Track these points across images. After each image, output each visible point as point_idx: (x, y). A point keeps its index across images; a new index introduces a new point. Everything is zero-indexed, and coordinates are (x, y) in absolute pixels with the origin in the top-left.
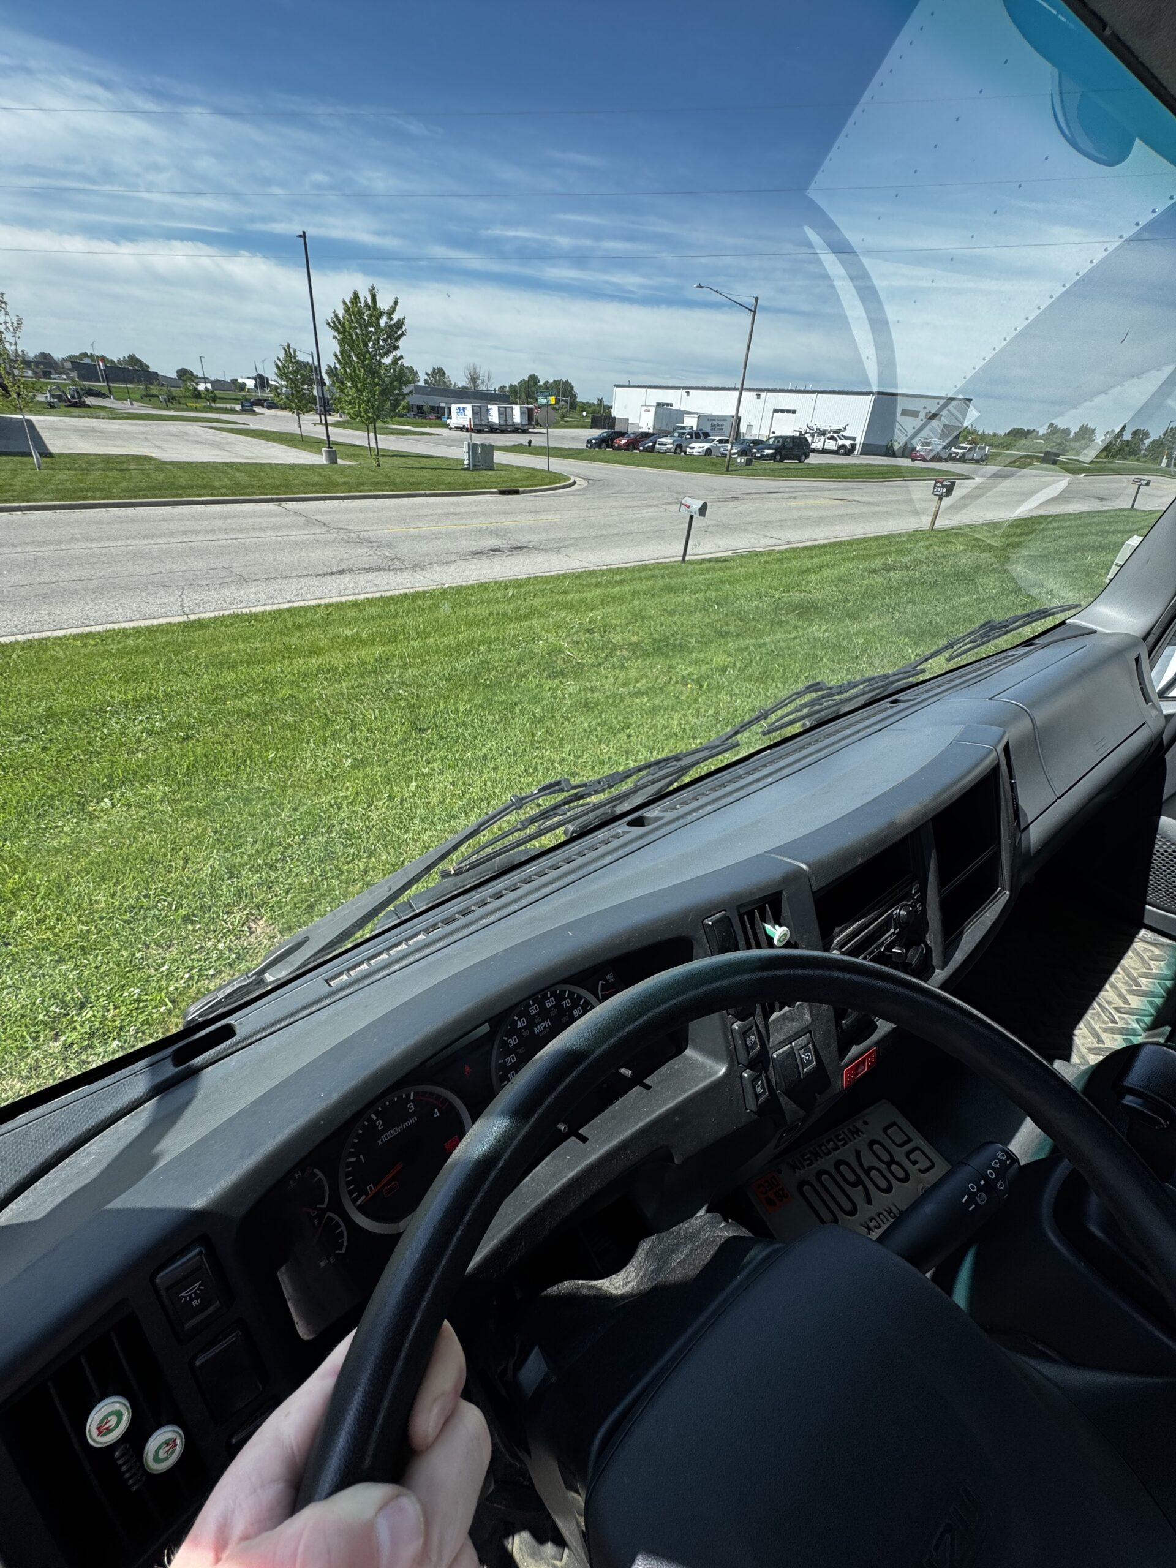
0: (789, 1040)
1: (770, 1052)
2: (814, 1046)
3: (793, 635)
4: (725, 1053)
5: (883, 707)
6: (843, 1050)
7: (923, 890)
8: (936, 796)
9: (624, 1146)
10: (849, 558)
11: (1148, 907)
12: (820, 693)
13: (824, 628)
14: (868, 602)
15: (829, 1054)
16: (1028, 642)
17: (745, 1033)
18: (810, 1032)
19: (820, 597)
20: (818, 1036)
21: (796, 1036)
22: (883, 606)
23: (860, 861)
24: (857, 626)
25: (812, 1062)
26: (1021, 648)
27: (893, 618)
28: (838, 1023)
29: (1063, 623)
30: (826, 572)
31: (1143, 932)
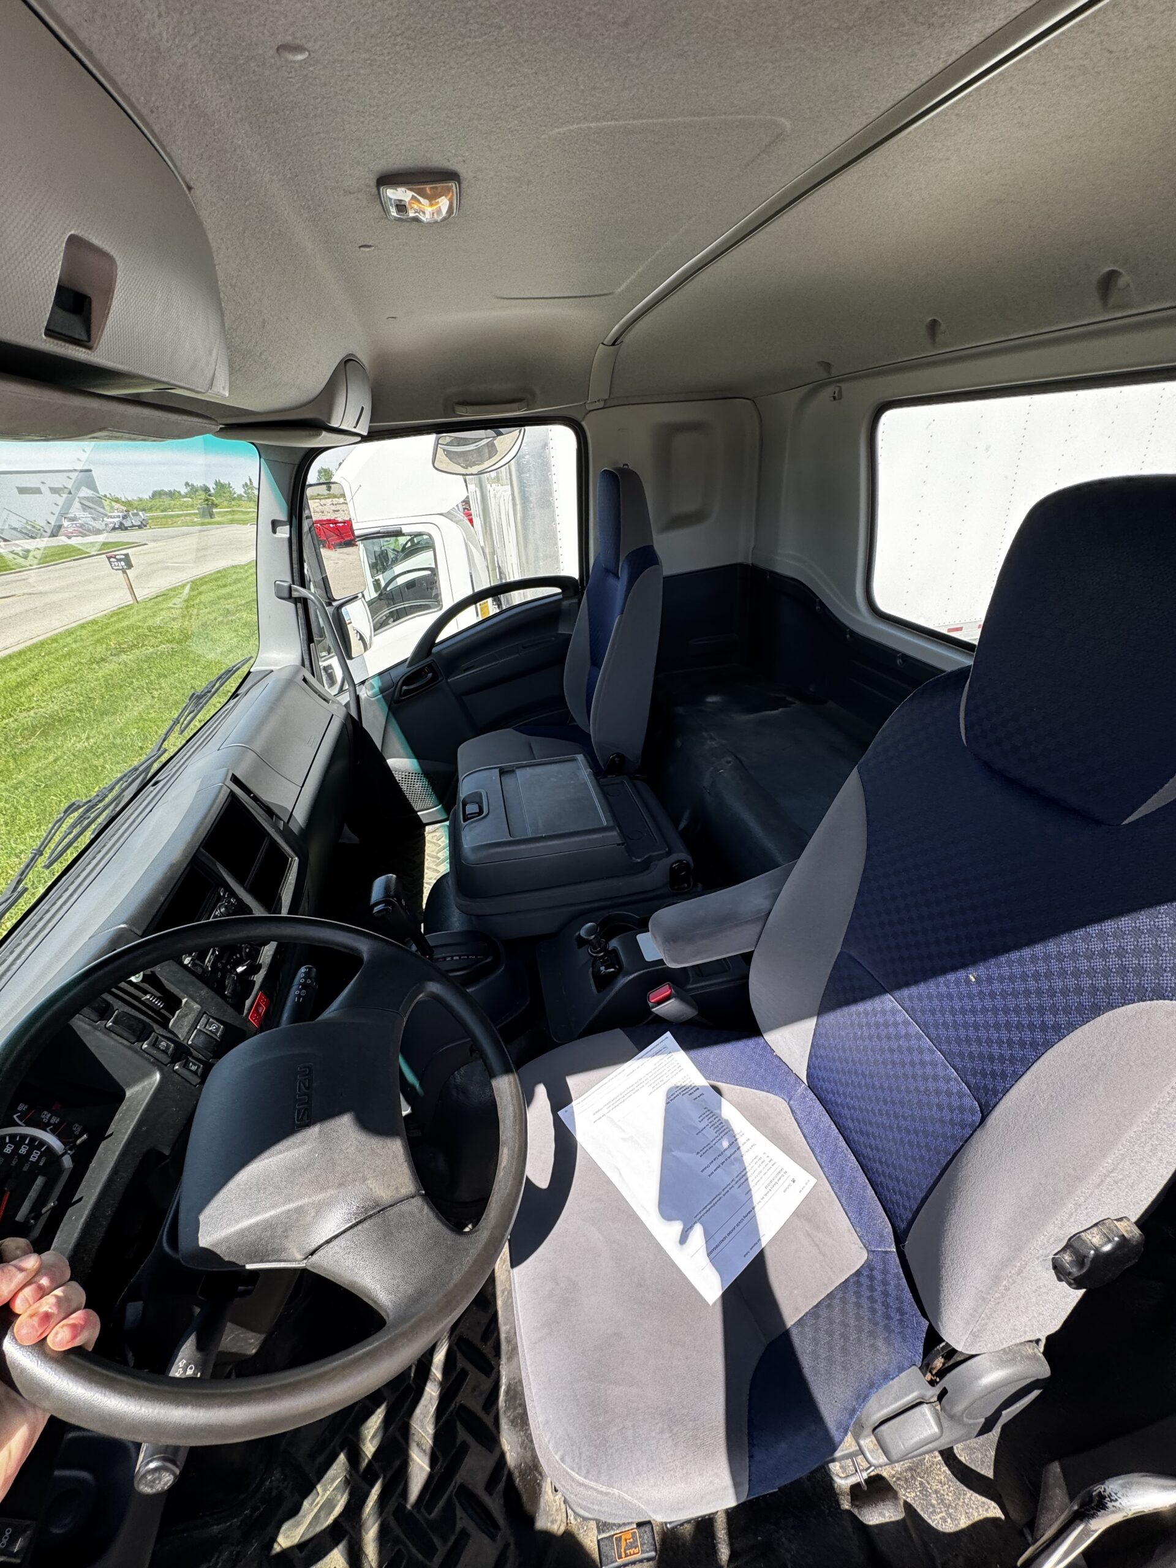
0: (194, 1026)
1: (185, 1042)
2: (213, 1018)
3: (51, 758)
4: (150, 1066)
5: (148, 792)
6: (239, 1008)
7: (228, 889)
8: (194, 835)
9: (115, 1171)
10: (64, 656)
11: (419, 813)
12: (81, 810)
13: (84, 736)
14: (116, 692)
15: (229, 1015)
16: (235, 695)
17: (154, 1045)
18: (205, 1013)
19: (56, 708)
20: (213, 1011)
21: (197, 1021)
22: (135, 691)
23: (162, 899)
24: (119, 721)
25: (219, 1027)
26: (231, 701)
27: (153, 697)
28: (224, 997)
29: (249, 673)
30: (46, 679)
31: (428, 828)
